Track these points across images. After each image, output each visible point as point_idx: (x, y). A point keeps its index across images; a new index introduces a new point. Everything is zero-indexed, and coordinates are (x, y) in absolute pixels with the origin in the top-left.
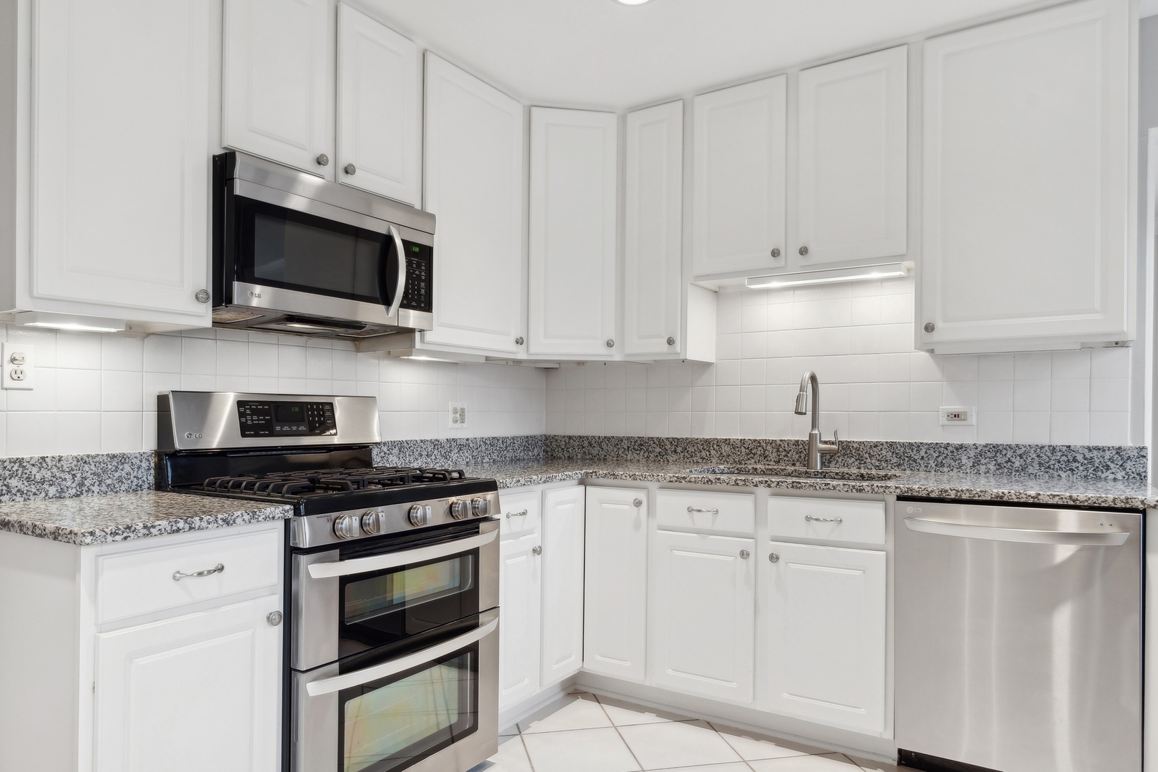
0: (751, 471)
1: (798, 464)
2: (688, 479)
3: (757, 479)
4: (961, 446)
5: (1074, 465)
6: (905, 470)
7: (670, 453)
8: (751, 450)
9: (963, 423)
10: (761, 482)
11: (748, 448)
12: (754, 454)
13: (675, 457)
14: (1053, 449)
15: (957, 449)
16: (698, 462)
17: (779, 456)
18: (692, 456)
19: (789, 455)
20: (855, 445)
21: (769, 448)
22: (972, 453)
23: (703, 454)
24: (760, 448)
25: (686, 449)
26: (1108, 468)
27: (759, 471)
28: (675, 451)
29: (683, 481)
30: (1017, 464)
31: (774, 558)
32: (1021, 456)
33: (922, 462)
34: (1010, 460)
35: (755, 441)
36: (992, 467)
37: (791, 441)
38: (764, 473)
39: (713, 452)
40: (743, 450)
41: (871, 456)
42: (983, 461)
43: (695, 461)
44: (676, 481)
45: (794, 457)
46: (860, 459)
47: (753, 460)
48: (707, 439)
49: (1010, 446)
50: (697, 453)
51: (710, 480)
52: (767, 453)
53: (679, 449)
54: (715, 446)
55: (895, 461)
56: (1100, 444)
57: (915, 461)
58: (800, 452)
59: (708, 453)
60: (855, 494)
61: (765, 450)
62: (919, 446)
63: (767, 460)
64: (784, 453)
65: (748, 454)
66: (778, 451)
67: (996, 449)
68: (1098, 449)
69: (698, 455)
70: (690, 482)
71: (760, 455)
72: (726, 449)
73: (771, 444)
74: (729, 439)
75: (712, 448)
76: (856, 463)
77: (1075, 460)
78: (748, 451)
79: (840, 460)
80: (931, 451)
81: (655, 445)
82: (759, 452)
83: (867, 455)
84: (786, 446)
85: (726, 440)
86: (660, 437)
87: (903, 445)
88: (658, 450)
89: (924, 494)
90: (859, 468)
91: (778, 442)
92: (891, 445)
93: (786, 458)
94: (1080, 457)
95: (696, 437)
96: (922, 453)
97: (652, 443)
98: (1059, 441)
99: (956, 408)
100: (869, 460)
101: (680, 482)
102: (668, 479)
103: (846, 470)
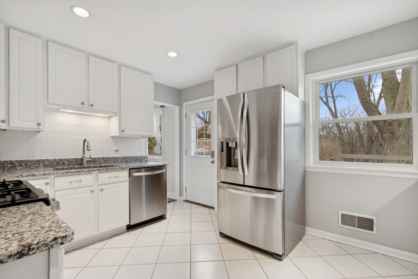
0: (62, 169)
1: (76, 165)
2: (71, 172)
3: (96, 169)
4: (118, 157)
5: (138, 160)
6: (106, 164)
7: (18, 166)
8: (58, 162)
9: (118, 152)
10: (97, 170)
11: (57, 162)
12: (60, 164)
13: (21, 167)
14: (135, 157)
15: (118, 158)
16: (33, 169)
17: (69, 163)
18: (30, 167)
19: (73, 163)
20: (93, 159)
21: (65, 161)
22: (121, 159)
23: (36, 165)
24: (61, 162)
25: (27, 164)
26: (143, 160)
27: (65, 169)
28: (21, 165)
29: (69, 173)
30: (129, 161)
31: (102, 190)
32: (129, 159)
33: (110, 162)
34: (128, 160)
35: (60, 159)
36: (124, 161)
37: (73, 158)
38: (67, 169)
39: (41, 164)
40: (55, 162)
41: (98, 161)
42: (123, 160)
43: (32, 168)
44: (65, 173)
45: (74, 163)
46: (95, 162)
47: (59, 166)
48: (38, 160)
49: (127, 157)
50: (33, 165)
51: (79, 171)
52: (64, 163)
53: (23, 165)
54: (42, 162)
55: (103, 162)
56: (142, 156)
57: (109, 162)
58: (77, 162)
59: (39, 165)
60: (122, 169)
61: (64, 162)
62: (109, 158)
63: (65, 165)
64: (71, 162)
65: (57, 164)
66: (69, 162)
67: (125, 158)
68: (141, 156)
69: (34, 166)
70: (71, 173)
71: (62, 164)
72: (47, 163)
73: (66, 160)
74: (49, 159)
75: (41, 163)
76: (94, 163)
77: (138, 159)
78: (57, 163)
79: (89, 163)
80: (112, 159)
81: (8, 164)
82: (61, 163)
83: (97, 161)
84: (72, 160)
85: (47, 160)
86: (11, 160)
87: (106, 158)
88: (10, 165)
89: (136, 167)
90: (95, 165)
91: (69, 159)
92: (103, 158)
93: (72, 164)
94: (139, 158)
95: (33, 159)
96: (110, 160)
97: (6, 163)
98: (135, 155)
99: (117, 149)
100: (97, 162)
101: (67, 173)
102: (62, 173)
103: (91, 165)
